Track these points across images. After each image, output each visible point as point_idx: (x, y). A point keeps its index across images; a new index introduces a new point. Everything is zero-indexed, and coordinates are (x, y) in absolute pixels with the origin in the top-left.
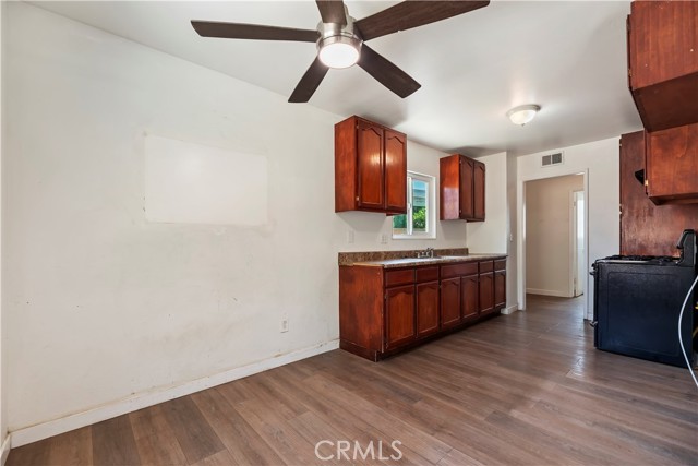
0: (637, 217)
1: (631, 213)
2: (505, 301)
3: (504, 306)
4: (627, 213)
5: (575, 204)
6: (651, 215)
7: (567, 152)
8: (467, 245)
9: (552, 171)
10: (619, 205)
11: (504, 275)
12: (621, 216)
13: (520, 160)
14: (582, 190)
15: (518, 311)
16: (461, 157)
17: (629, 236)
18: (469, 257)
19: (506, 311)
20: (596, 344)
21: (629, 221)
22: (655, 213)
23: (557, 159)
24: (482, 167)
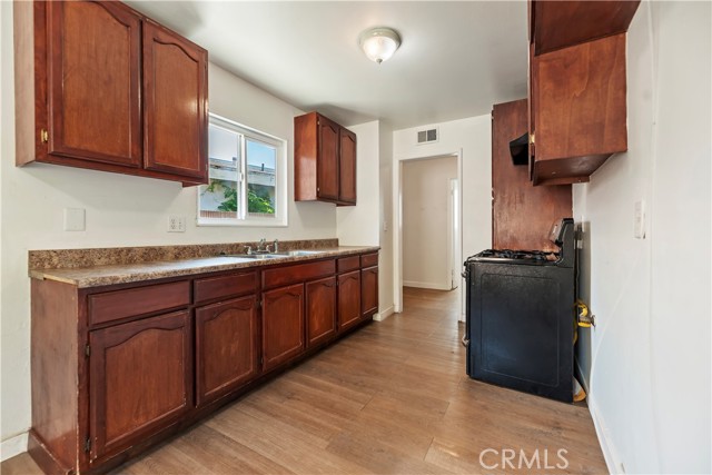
0: (509, 204)
1: (503, 199)
2: (376, 304)
3: (376, 311)
4: (498, 200)
5: (452, 193)
6: (522, 202)
7: (442, 128)
8: (338, 235)
9: (428, 149)
10: (491, 189)
11: (375, 273)
12: (493, 202)
13: (396, 134)
14: (456, 178)
15: (394, 313)
16: (319, 116)
17: (501, 227)
18: (340, 251)
19: (379, 317)
20: (469, 372)
21: (501, 209)
22: (526, 199)
23: (432, 135)
24: (352, 138)
